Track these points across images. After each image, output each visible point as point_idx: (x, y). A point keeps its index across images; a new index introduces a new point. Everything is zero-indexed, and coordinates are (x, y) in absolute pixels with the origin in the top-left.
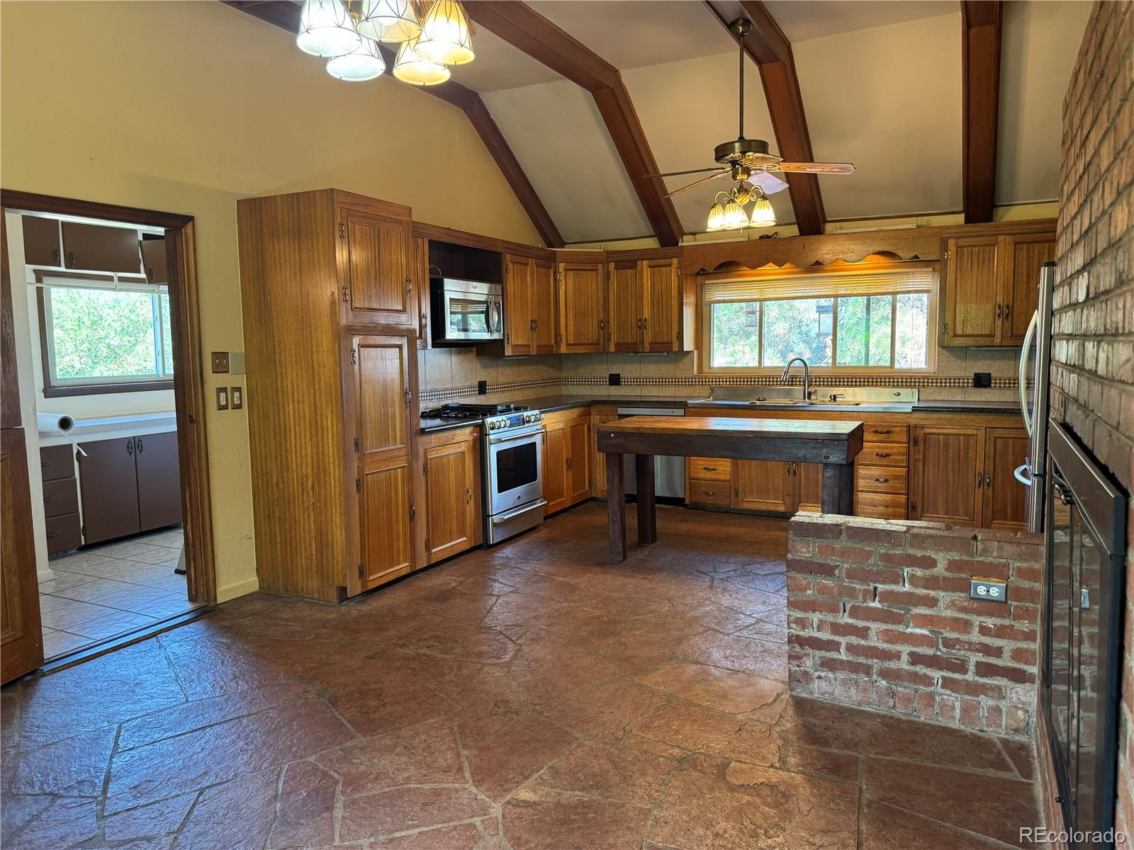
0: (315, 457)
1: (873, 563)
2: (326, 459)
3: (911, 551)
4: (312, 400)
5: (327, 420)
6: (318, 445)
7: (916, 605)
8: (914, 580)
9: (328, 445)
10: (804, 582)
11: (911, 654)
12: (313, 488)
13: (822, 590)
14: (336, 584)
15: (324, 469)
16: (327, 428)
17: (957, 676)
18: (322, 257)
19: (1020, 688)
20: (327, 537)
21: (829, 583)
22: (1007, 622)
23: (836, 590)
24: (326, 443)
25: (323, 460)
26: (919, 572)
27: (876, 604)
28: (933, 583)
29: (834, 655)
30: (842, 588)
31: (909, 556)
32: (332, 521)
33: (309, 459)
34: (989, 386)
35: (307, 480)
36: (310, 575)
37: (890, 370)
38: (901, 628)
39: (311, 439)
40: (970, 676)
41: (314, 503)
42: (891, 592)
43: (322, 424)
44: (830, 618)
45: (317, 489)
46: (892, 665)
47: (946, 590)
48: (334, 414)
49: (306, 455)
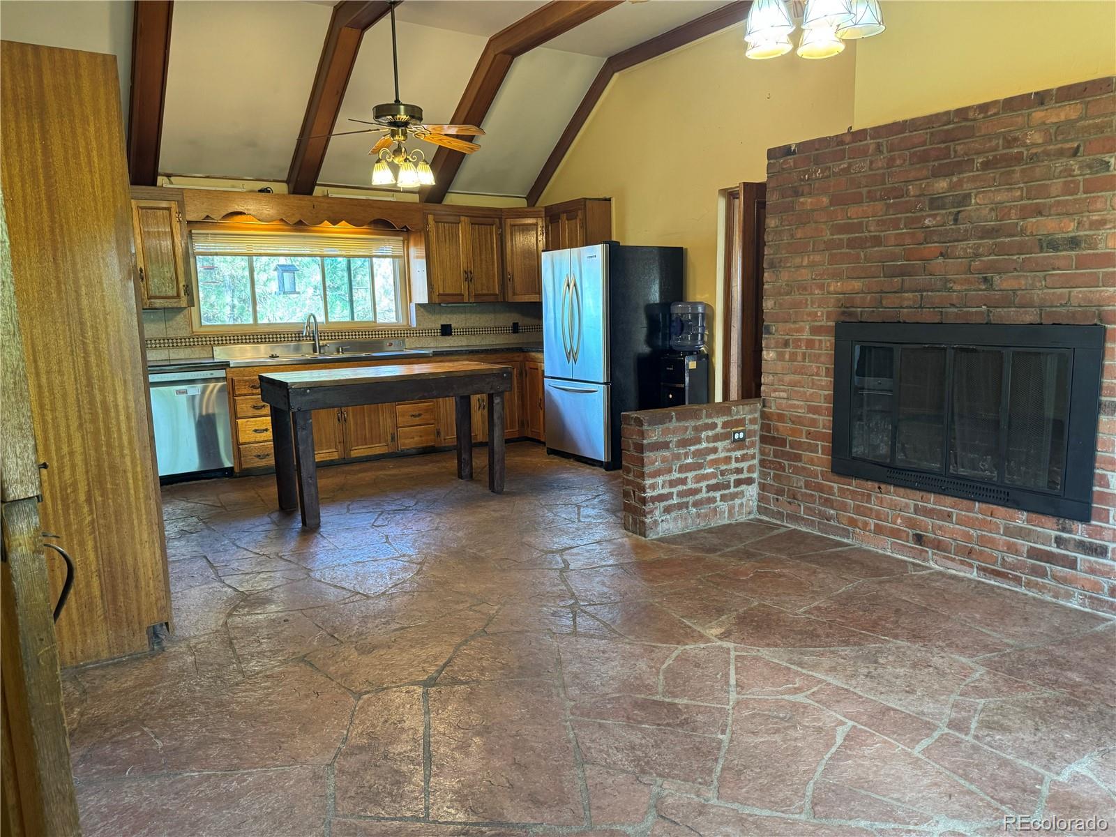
0: (92, 453)
1: (690, 434)
2: (116, 453)
3: (706, 421)
4: (81, 367)
5: (115, 394)
6: (96, 433)
7: (708, 455)
8: (708, 439)
9: (119, 430)
10: (654, 457)
11: (708, 486)
12: (89, 500)
13: (664, 460)
14: (146, 624)
15: (113, 468)
16: (116, 406)
17: (727, 492)
18: (95, 153)
19: (750, 488)
20: (124, 563)
21: (667, 454)
22: (745, 452)
23: (670, 458)
24: (115, 429)
25: (109, 454)
26: (710, 433)
27: (689, 460)
28: (716, 438)
29: (671, 502)
30: (673, 454)
31: (706, 424)
32: (133, 538)
33: (79, 459)
34: (450, 334)
35: (75, 490)
36: (88, 630)
37: (373, 324)
38: (702, 472)
39: (81, 425)
40: (732, 490)
41: (92, 522)
42: (697, 450)
43: (104, 402)
44: (667, 478)
45: (99, 499)
46: (698, 497)
47: (721, 441)
48: (130, 384)
49: (71, 453)
